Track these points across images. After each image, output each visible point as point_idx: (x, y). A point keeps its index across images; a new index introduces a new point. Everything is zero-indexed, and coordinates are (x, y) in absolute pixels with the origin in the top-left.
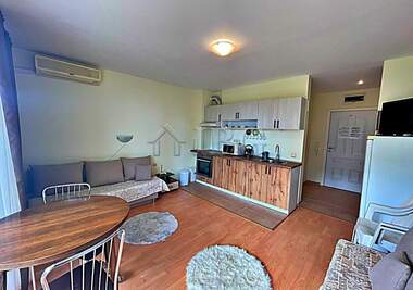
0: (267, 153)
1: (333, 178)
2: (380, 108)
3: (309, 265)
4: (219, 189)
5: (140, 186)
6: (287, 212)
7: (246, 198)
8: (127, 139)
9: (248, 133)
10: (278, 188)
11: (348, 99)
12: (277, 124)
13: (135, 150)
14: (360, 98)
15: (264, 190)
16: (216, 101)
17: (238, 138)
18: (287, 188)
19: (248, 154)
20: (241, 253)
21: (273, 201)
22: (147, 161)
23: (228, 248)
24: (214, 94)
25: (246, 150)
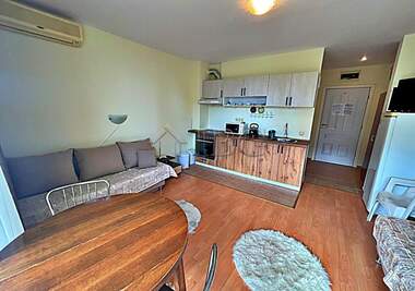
0: (274, 132)
1: (322, 153)
4: (224, 170)
6: (299, 189)
7: (254, 178)
8: (121, 120)
9: (253, 110)
10: (290, 166)
11: (343, 76)
12: (289, 101)
13: (130, 132)
15: (275, 169)
17: (243, 117)
18: (300, 167)
19: (253, 134)
21: (285, 179)
23: (263, 232)
24: (212, 67)
25: (252, 129)
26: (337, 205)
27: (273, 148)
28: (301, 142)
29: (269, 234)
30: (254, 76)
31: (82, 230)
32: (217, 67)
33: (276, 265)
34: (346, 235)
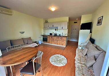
0: (60, 35)
1: (72, 39)
2: (81, 25)
4: (50, 44)
5: (30, 45)
6: (65, 47)
7: (56, 45)
8: (23, 33)
9: (56, 30)
10: (63, 42)
12: (62, 28)
14: (76, 22)
15: (60, 43)
16: (46, 22)
18: (65, 42)
21: (62, 45)
23: (56, 55)
24: (46, 20)
25: (55, 34)
26: (72, 49)
27: (60, 38)
28: (65, 36)
29: (57, 55)
30: (55, 22)
32: (47, 20)
33: (58, 60)
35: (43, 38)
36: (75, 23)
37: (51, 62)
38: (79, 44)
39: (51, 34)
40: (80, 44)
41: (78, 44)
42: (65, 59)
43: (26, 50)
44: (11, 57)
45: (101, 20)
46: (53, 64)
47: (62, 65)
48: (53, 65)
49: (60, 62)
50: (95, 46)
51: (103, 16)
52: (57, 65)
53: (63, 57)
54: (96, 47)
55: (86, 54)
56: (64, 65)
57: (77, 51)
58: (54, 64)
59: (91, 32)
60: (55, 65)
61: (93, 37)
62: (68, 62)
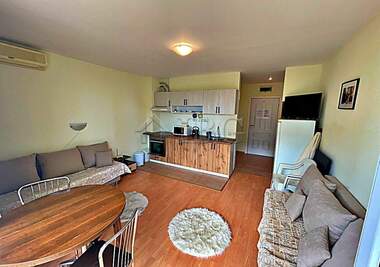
0: (211, 133)
1: (252, 147)
2: (284, 100)
3: (248, 209)
4: (173, 165)
5: (104, 172)
6: (228, 177)
7: (197, 170)
8: (82, 127)
9: (195, 116)
10: (221, 159)
12: (218, 109)
13: (87, 137)
14: (269, 89)
15: (210, 162)
16: (164, 88)
17: (186, 121)
18: (227, 159)
19: (195, 134)
20: (205, 212)
21: (218, 170)
22: (104, 147)
24: (162, 81)
25: (194, 131)
26: (253, 187)
27: (208, 146)
29: (198, 210)
30: (193, 91)
31: (47, 212)
32: (165, 81)
33: (197, 231)
34: (252, 207)
35: (151, 144)
36: (262, 90)
37: (172, 236)
38: (277, 169)
39: (178, 130)
40: (279, 172)
41: (274, 172)
42: (225, 226)
43: (85, 201)
44: (27, 231)
45: (352, 92)
46: (178, 247)
47: (212, 253)
48: (180, 252)
49: (204, 240)
50: (331, 186)
51: (358, 80)
52: (192, 253)
53: (217, 219)
54: (335, 193)
55: (301, 216)
56: (220, 251)
57: (266, 198)
58: (182, 246)
59: (318, 129)
60: (187, 251)
61: (327, 149)
62: (235, 240)
